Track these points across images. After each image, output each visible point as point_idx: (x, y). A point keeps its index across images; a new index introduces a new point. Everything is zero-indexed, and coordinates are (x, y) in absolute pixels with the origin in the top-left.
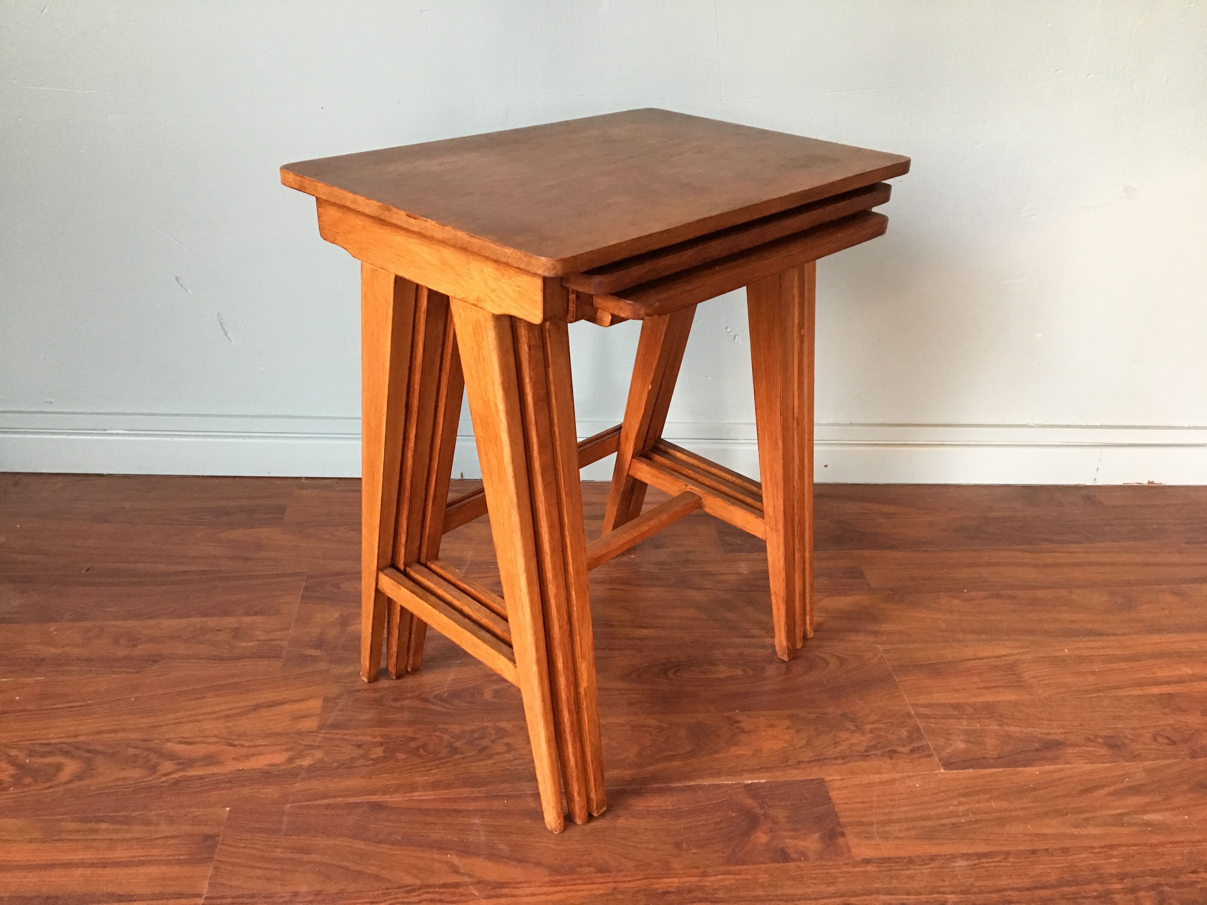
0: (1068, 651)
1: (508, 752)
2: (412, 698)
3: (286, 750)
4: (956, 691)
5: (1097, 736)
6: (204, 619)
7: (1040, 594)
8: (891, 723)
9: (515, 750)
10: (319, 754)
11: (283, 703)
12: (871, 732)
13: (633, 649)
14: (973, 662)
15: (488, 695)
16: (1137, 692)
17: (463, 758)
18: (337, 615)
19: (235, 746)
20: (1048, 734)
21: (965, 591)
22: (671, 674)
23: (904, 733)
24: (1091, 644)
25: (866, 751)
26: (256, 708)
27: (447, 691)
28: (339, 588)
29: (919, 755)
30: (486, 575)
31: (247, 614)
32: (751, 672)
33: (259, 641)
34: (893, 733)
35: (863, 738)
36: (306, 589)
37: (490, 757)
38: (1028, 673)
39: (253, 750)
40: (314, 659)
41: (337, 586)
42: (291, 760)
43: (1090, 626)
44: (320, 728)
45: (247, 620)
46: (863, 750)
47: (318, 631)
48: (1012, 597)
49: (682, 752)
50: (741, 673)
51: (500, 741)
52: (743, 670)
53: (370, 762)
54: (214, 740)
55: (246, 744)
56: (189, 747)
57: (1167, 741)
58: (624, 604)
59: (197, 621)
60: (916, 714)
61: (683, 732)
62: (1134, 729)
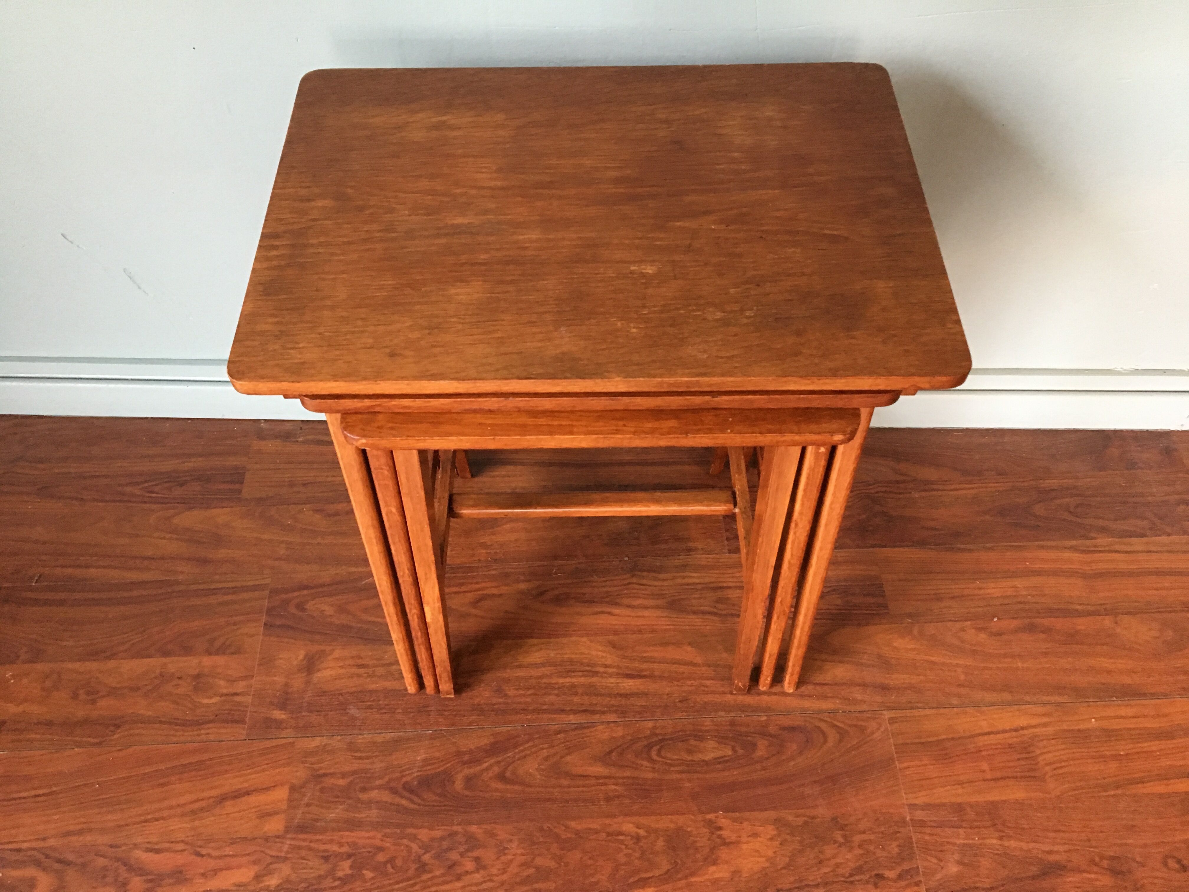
0: (1096, 721)
1: (477, 870)
2: (379, 788)
3: (255, 863)
4: (961, 783)
5: (1102, 858)
6: (164, 660)
7: (1082, 624)
8: (882, 832)
9: (484, 868)
10: (285, 870)
11: (248, 793)
12: (860, 846)
13: (616, 712)
14: (986, 737)
15: (459, 785)
16: (1159, 788)
17: (431, 879)
18: (302, 654)
19: (202, 856)
20: (1050, 852)
21: (995, 619)
22: (654, 753)
23: (894, 848)
24: (1123, 712)
25: (851, 875)
26: (222, 799)
27: (417, 776)
28: (303, 610)
29: (906, 882)
30: (464, 588)
31: (208, 652)
32: (740, 752)
33: (222, 695)
34: (883, 849)
35: (849, 856)
36: (270, 611)
37: (459, 878)
38: (1044, 757)
39: (221, 863)
40: (279, 724)
41: (301, 607)
42: (258, 877)
43: (1127, 680)
44: (287, 829)
45: (207, 661)
46: (847, 875)
47: (280, 680)
48: (1047, 631)
49: (657, 873)
50: (730, 753)
51: (470, 854)
52: (733, 748)
53: (336, 883)
54: (181, 846)
55: (215, 853)
56: (157, 857)
57: (1177, 866)
58: (611, 637)
59: (155, 663)
60: (911, 820)
61: (660, 843)
62: (1145, 846)
